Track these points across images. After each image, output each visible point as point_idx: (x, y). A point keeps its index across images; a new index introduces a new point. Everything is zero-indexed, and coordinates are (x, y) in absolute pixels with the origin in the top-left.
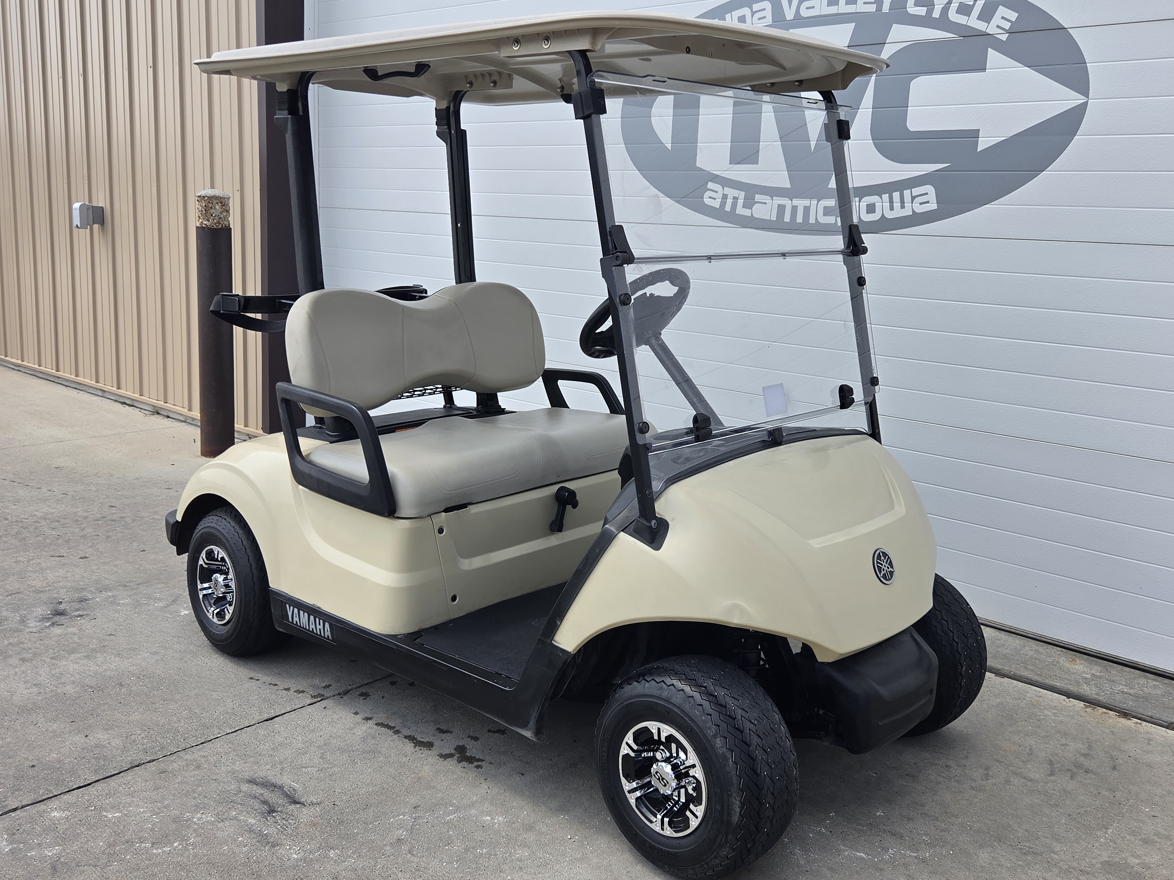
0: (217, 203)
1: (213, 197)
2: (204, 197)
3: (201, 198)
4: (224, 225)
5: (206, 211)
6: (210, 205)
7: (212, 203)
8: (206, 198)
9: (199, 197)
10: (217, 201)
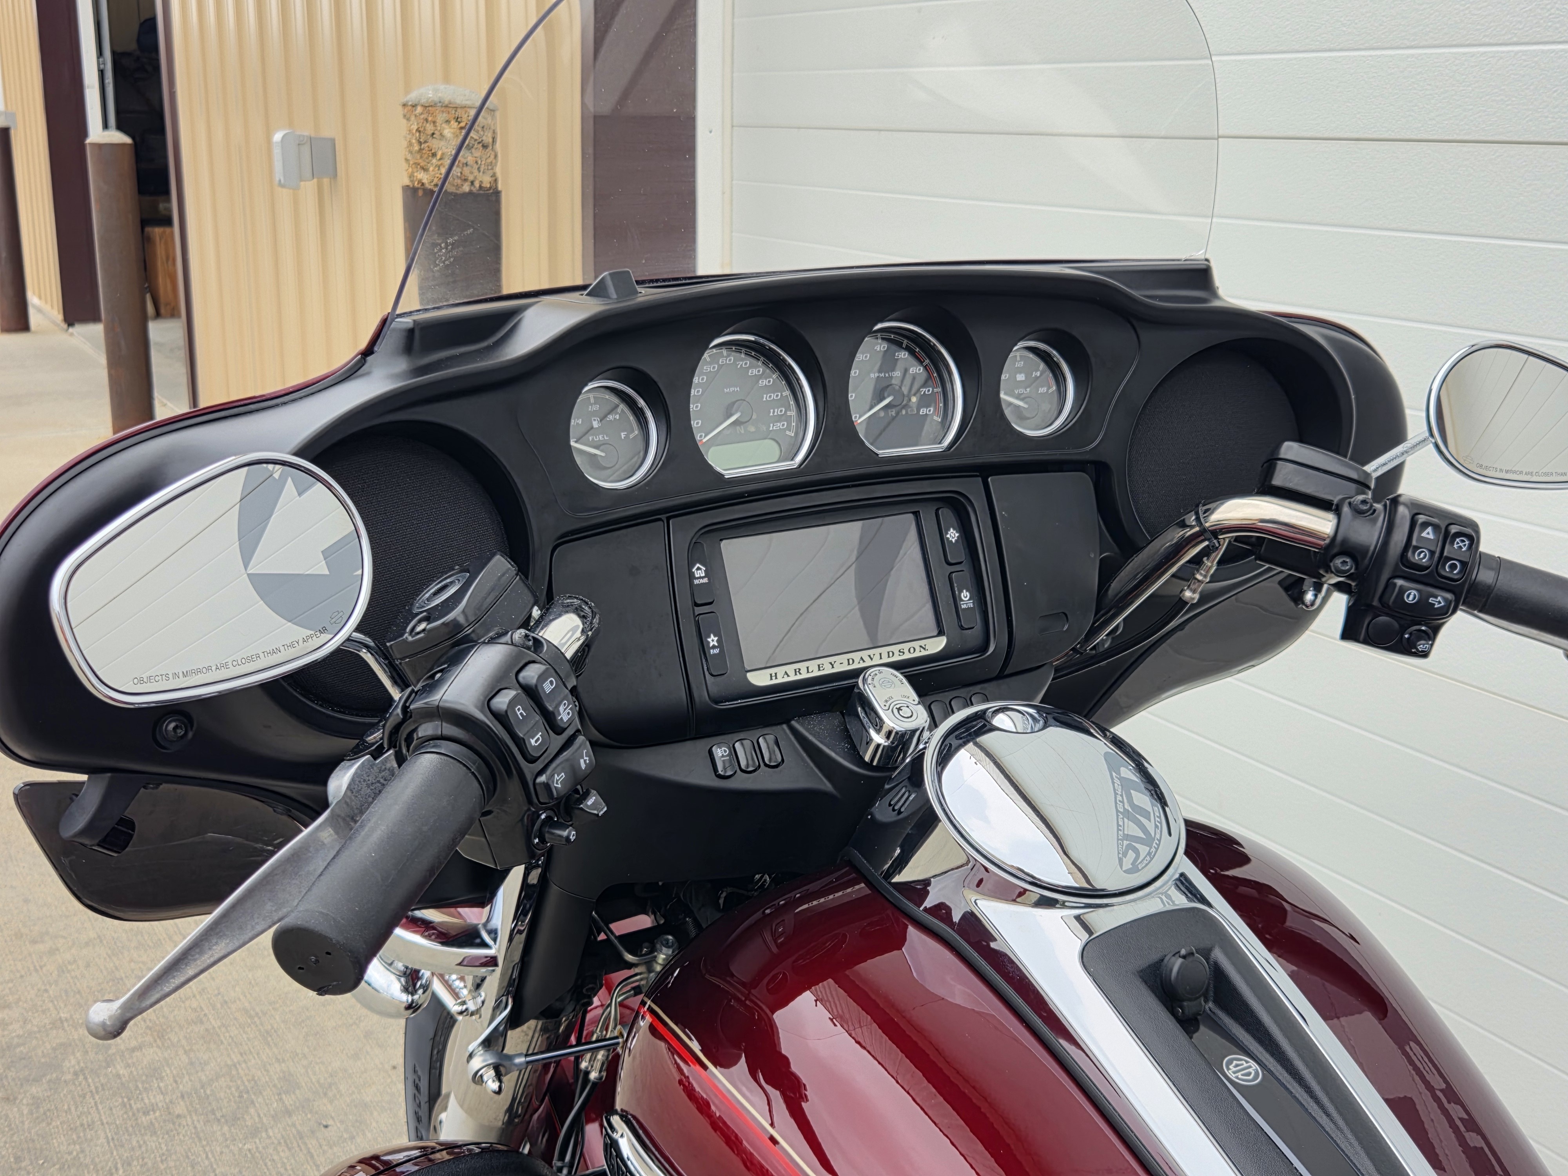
0: (448, 122)
1: (433, 105)
2: (414, 106)
3: (410, 107)
4: (477, 184)
5: (420, 143)
6: (430, 128)
7: (434, 122)
8: (419, 109)
9: (404, 105)
10: (445, 116)
